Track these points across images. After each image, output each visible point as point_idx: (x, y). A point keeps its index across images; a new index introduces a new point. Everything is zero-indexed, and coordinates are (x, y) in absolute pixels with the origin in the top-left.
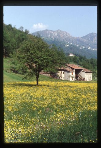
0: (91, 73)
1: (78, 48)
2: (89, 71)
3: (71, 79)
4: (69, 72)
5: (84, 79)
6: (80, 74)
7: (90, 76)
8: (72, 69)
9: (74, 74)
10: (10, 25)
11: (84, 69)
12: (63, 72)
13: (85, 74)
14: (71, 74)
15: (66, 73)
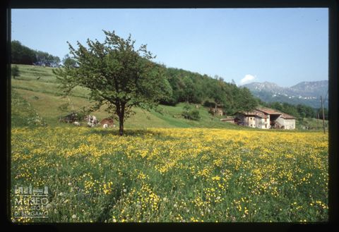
0: (294, 120)
1: (287, 98)
2: (292, 117)
3: (263, 127)
4: (261, 118)
5: (283, 127)
6: (277, 120)
7: (291, 123)
8: (266, 114)
9: (268, 120)
10: (206, 75)
11: (282, 115)
12: (253, 118)
13: (285, 120)
14: (263, 120)
15: (258, 120)
